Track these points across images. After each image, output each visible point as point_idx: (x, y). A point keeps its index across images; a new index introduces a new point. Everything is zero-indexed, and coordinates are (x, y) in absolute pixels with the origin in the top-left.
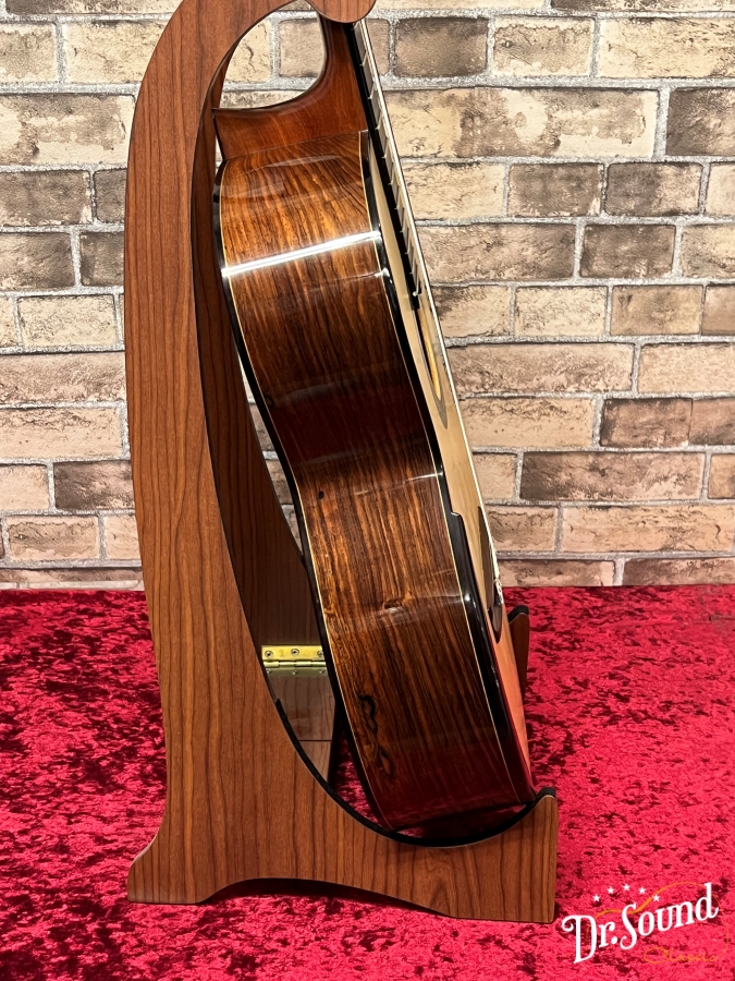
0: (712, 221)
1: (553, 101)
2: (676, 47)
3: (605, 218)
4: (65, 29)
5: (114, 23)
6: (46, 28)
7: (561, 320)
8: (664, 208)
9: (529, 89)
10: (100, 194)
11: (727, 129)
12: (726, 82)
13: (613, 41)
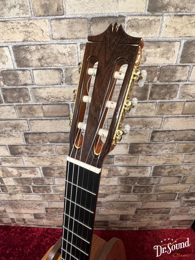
0: (161, 185)
1: (128, 168)
2: (156, 160)
3: (138, 185)
4: (23, 158)
5: (33, 157)
6: (19, 157)
7: (128, 199)
8: (151, 184)
9: (123, 166)
10: (35, 181)
11: (166, 171)
12: (166, 165)
13: (142, 159)
